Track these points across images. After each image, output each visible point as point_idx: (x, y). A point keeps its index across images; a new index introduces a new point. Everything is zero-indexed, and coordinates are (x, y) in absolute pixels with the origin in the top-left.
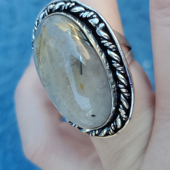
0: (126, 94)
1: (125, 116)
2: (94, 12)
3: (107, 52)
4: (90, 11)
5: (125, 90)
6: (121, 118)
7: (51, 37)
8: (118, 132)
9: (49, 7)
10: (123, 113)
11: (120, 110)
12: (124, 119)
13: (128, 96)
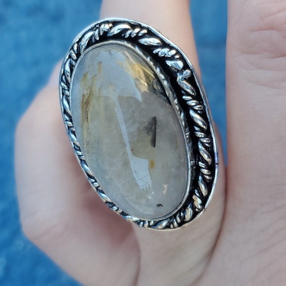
0: (207, 177)
1: (200, 207)
2: (177, 50)
3: (190, 114)
4: (171, 48)
5: (207, 171)
6: (193, 208)
7: (111, 83)
8: (184, 225)
9: (102, 26)
10: (198, 202)
11: (194, 197)
12: (197, 210)
13: (209, 180)
